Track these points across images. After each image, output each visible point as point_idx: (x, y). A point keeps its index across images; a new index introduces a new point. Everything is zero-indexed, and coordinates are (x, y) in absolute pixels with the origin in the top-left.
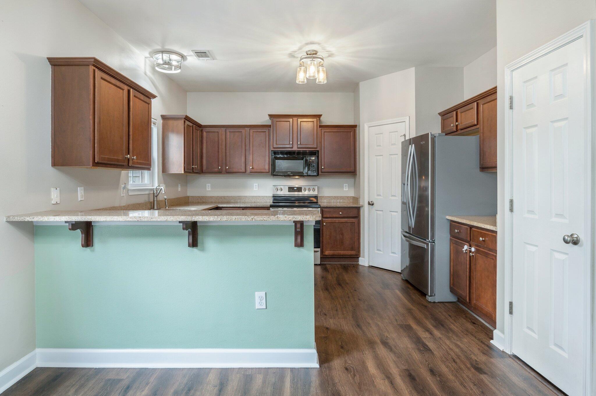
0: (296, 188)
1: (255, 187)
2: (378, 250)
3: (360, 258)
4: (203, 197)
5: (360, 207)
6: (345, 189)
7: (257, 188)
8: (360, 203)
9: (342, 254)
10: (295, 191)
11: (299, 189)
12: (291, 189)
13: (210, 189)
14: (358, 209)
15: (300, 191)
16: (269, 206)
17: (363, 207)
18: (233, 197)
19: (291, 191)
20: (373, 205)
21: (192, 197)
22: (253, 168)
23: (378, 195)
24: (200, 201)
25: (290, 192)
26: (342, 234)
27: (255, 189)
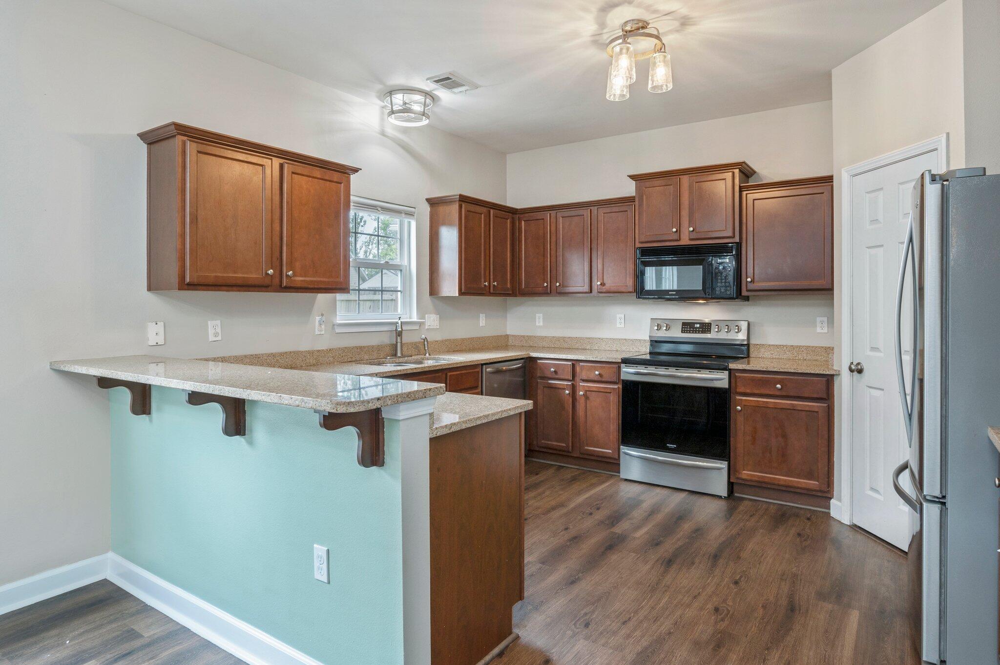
0: (698, 326)
1: (618, 321)
2: (872, 489)
3: (832, 501)
4: (529, 337)
5: (832, 376)
6: (819, 330)
7: (623, 325)
8: (833, 366)
9: (781, 483)
10: (695, 331)
11: (706, 327)
12: (688, 326)
13: (541, 324)
14: (829, 380)
15: (708, 331)
16: (620, 361)
17: (840, 377)
18: (578, 339)
19: (687, 331)
20: (860, 371)
21: (513, 336)
22: (603, 284)
23: (874, 349)
24: (525, 345)
25: (684, 333)
26: (785, 436)
27: (618, 325)
